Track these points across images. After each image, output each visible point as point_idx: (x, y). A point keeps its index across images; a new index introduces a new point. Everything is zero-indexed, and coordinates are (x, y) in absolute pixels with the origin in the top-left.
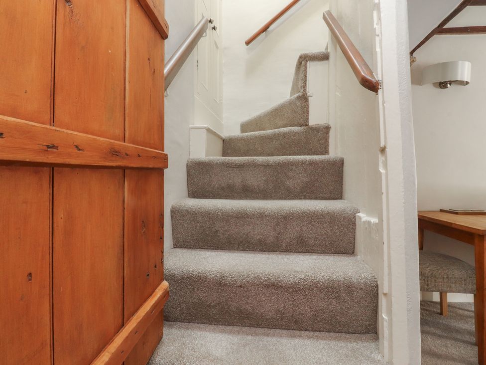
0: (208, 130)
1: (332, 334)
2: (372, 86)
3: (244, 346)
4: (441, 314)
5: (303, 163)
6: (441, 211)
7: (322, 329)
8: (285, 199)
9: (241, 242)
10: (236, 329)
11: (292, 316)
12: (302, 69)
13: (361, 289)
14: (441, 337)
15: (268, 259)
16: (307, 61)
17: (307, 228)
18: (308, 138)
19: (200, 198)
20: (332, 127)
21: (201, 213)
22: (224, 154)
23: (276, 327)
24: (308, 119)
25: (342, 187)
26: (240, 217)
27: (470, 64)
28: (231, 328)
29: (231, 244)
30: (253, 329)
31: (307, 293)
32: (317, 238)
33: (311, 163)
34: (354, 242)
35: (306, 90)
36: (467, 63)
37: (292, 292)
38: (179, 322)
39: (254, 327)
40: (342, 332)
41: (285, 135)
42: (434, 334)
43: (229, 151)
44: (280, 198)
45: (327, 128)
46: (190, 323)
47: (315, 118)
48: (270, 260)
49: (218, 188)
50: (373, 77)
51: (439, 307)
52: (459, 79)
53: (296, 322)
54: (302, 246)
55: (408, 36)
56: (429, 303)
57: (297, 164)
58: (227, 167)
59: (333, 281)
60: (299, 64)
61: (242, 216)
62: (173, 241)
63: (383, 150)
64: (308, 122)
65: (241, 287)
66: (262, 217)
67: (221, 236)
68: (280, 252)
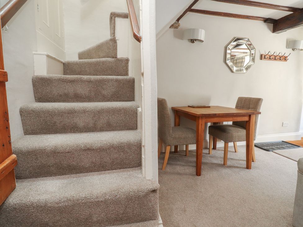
0: (48, 56)
1: (122, 170)
2: (138, 39)
3: (71, 183)
4: (186, 155)
5: (112, 80)
6: (189, 106)
7: (117, 168)
8: (102, 102)
9: (73, 128)
10: (67, 176)
11: (100, 164)
12: (113, 22)
13: (135, 146)
14: (183, 166)
15: (88, 136)
16: (115, 17)
17: (112, 117)
18: (117, 66)
19: (45, 102)
20: (130, 60)
21: (43, 112)
22: (65, 73)
23: (91, 171)
24: (117, 54)
25: (134, 94)
26: (70, 113)
27: (205, 31)
28: (64, 176)
29: (66, 129)
30: (78, 174)
31: (108, 151)
32: (118, 122)
33: (117, 80)
34: (137, 123)
35: (115, 35)
36: (203, 30)
37: (99, 151)
38: (29, 178)
39: (79, 173)
40: (127, 168)
41: (103, 63)
42: (181, 165)
43: (68, 71)
44: (99, 101)
45: (127, 60)
46: (37, 178)
47: (121, 54)
48: (90, 136)
49: (57, 96)
50: (139, 34)
51: (185, 152)
52: (199, 39)
53: (103, 167)
54: (109, 127)
55: (155, 14)
56: (182, 151)
57: (108, 80)
58: (63, 82)
59: (122, 143)
60: (111, 18)
61: (72, 112)
62: (24, 131)
63: (143, 74)
64: (117, 56)
65: (69, 152)
66: (85, 112)
67: (59, 125)
68: (97, 131)
